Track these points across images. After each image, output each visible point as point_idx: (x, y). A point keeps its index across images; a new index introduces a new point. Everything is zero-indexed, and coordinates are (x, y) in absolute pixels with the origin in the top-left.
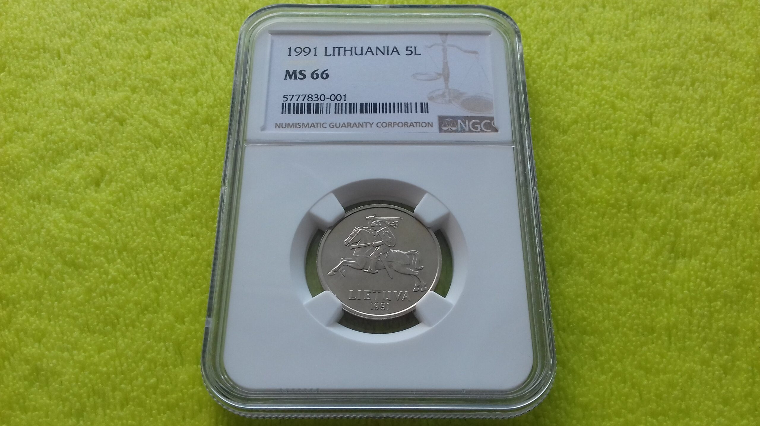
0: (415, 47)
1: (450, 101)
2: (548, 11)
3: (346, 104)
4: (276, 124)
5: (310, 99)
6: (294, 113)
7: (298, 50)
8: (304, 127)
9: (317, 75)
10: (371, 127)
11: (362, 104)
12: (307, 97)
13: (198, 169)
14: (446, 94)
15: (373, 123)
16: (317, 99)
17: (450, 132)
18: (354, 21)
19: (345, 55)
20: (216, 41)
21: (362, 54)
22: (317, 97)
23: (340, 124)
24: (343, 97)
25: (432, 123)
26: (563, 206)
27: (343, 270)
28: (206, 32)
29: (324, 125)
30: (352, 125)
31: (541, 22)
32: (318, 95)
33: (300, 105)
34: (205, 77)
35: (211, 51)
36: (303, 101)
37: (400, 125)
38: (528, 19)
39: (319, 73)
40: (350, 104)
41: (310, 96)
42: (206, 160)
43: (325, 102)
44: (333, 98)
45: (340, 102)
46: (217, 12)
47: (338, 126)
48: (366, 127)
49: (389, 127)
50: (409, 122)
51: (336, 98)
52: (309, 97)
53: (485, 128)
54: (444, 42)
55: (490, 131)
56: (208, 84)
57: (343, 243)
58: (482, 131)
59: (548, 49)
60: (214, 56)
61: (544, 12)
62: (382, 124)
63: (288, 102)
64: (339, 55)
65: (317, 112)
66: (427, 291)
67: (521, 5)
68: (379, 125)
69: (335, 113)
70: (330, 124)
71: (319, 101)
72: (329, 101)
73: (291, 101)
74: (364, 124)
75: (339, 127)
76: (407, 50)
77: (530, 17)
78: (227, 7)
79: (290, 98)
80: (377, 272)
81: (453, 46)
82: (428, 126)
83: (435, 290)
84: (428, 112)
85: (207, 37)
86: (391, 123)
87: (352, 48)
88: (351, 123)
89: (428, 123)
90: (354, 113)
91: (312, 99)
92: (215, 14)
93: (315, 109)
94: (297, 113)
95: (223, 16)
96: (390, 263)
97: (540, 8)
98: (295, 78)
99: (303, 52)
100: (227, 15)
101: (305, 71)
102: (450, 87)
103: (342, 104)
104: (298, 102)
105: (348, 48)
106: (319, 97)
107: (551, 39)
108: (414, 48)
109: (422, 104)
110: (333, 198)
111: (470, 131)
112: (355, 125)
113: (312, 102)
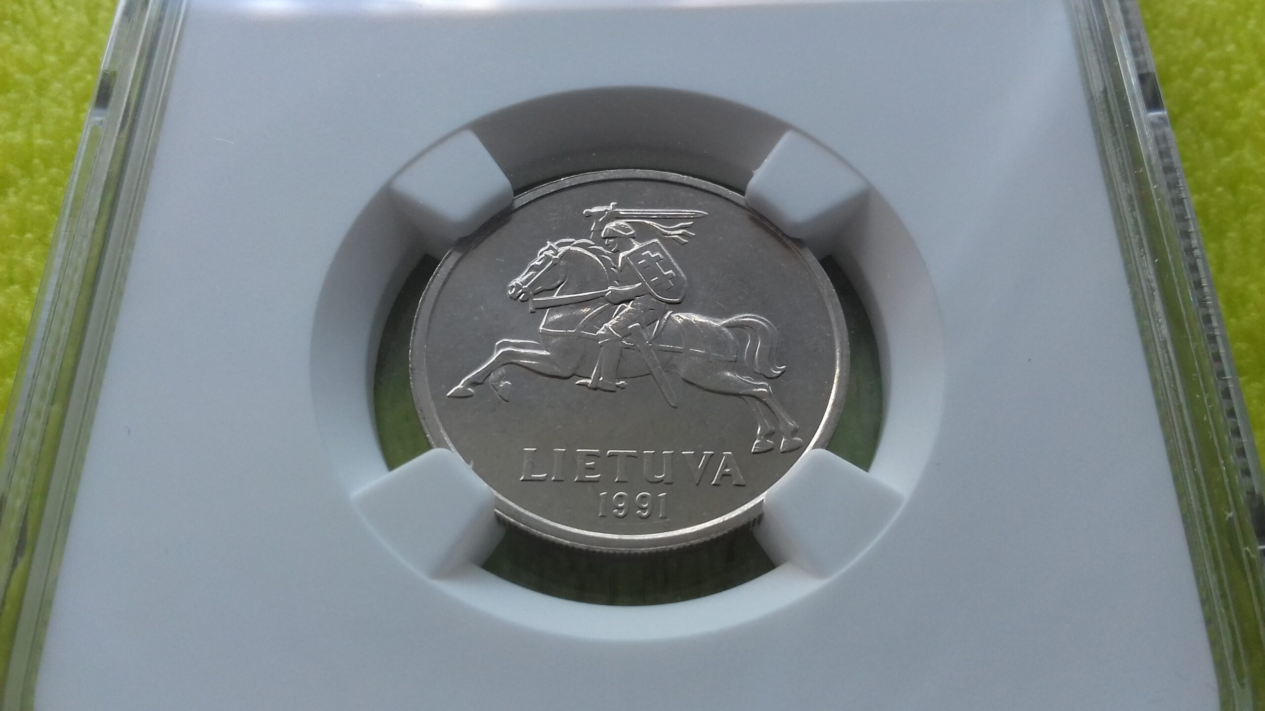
13: (57, 86)
26: (1219, 189)
27: (502, 378)
42: (83, 60)
57: (506, 292)
66: (800, 449)
80: (622, 387)
83: (831, 443)
96: (667, 356)
110: (472, 143)
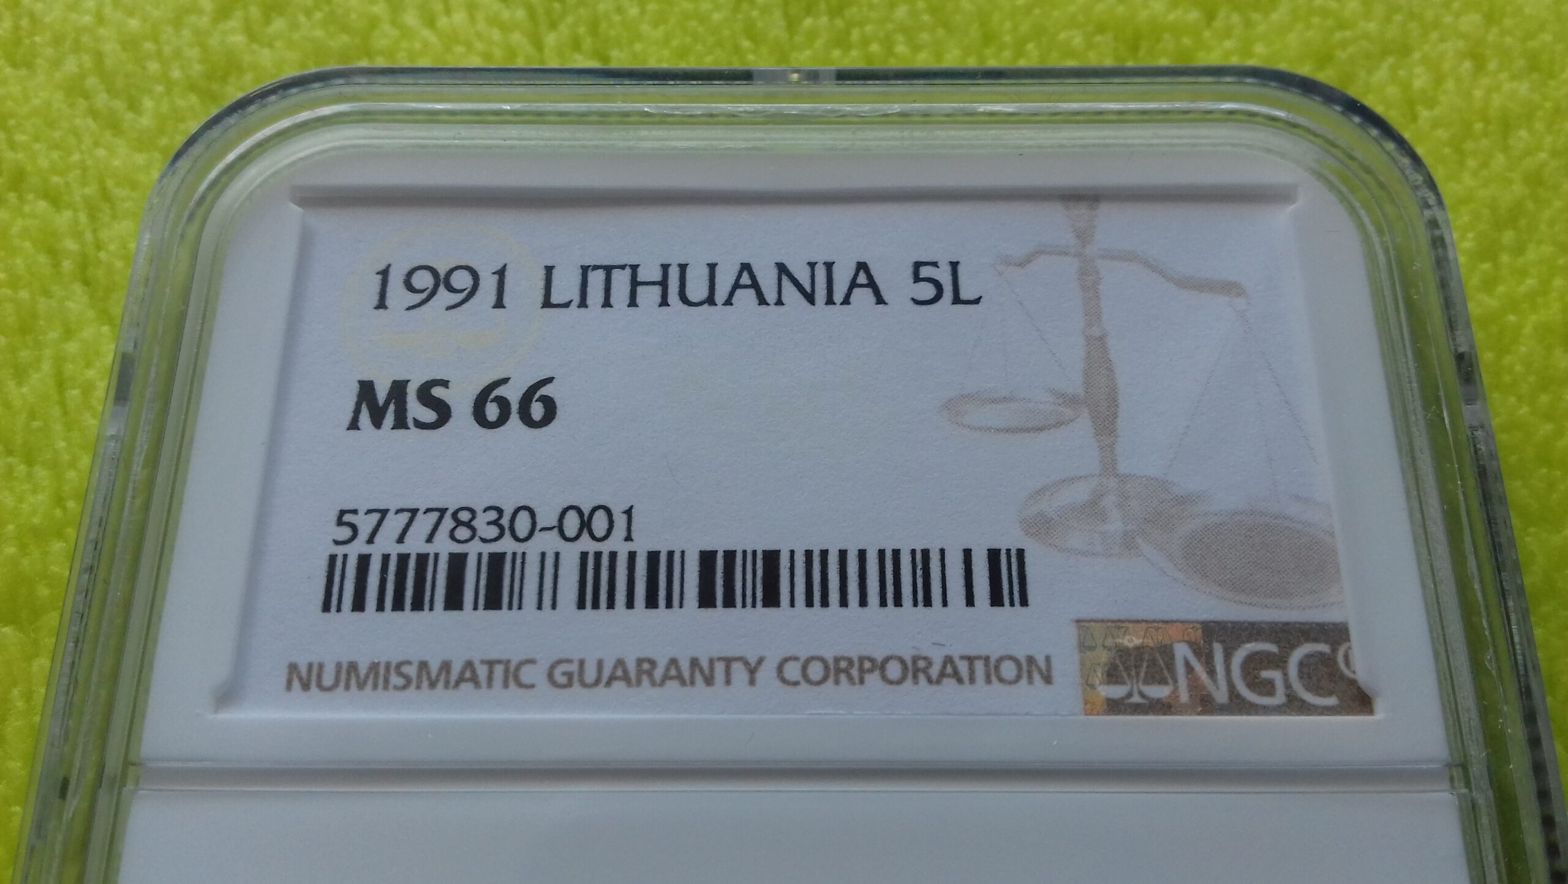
0: (954, 265)
1: (1128, 543)
2: (1503, 76)
3: (632, 556)
4: (293, 668)
5: (463, 533)
6: (380, 607)
7: (423, 280)
8: (425, 684)
9: (504, 404)
10: (752, 682)
11: (707, 559)
12: (448, 523)
14: (1109, 501)
15: (760, 661)
16: (493, 532)
17: (1137, 709)
18: (681, 139)
19: (633, 303)
20: (93, 217)
21: (710, 300)
22: (495, 523)
23: (600, 664)
24: (620, 521)
25: (1048, 659)
28: (56, 179)
29: (527, 674)
30: (658, 673)
31: (1479, 126)
32: (500, 511)
33: (412, 564)
34: (25, 390)
35: (67, 265)
36: (429, 540)
37: (894, 670)
38: (1424, 114)
39: (513, 393)
40: (653, 557)
41: (464, 516)
43: (533, 549)
44: (572, 523)
45: (605, 547)
46: (108, 91)
47: (590, 675)
48: (728, 682)
49: (837, 682)
50: (937, 657)
51: (586, 525)
52: (459, 523)
53: (1308, 689)
54: (1084, 236)
55: (1332, 701)
56: (36, 424)
58: (1294, 705)
59: (1519, 250)
60: (78, 288)
61: (1485, 81)
62: (804, 668)
63: (358, 547)
64: (607, 304)
65: (493, 602)
67: (1384, 53)
68: (792, 671)
69: (581, 605)
70: (552, 668)
71: (507, 545)
72: (548, 542)
73: (370, 541)
74: (720, 668)
75: (597, 682)
76: (917, 279)
77: (1431, 103)
78: (154, 67)
79: (366, 524)
81: (1129, 257)
82: (1030, 673)
84: (1024, 602)
85: (55, 199)
86: (850, 662)
87: (665, 268)
88: (653, 663)
89: (1031, 660)
90: (669, 605)
91: (474, 530)
92: (102, 99)
93: (483, 582)
94: (398, 606)
95: (134, 106)
97: (1467, 65)
98: (401, 423)
99: (442, 289)
100: (148, 103)
101: (445, 384)
102: (1123, 468)
103: (613, 556)
104: (403, 549)
105: (650, 272)
106: (505, 521)
107: (1530, 205)
108: (948, 268)
109: (993, 555)
111: (1237, 705)
112: (674, 672)
113: (473, 549)
